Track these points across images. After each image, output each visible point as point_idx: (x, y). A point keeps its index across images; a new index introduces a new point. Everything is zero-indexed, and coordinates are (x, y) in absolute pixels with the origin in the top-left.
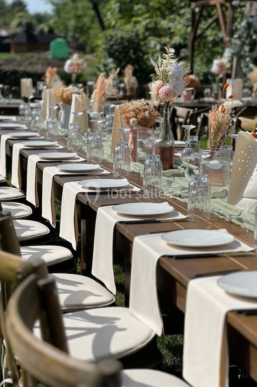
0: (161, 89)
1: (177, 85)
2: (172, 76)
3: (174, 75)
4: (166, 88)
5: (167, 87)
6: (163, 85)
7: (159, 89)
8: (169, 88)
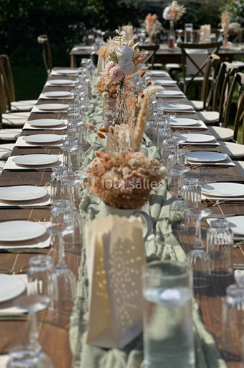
0: (111, 70)
1: (125, 66)
2: (122, 57)
3: (122, 56)
4: (115, 69)
5: (117, 67)
6: (114, 66)
7: (109, 69)
8: (118, 69)
